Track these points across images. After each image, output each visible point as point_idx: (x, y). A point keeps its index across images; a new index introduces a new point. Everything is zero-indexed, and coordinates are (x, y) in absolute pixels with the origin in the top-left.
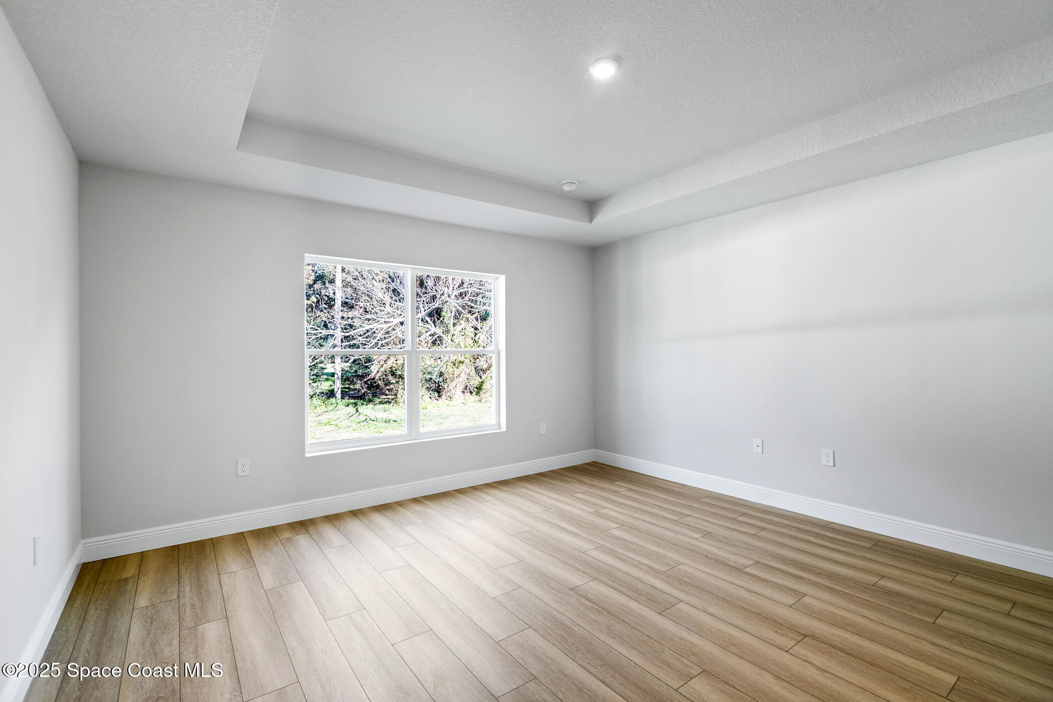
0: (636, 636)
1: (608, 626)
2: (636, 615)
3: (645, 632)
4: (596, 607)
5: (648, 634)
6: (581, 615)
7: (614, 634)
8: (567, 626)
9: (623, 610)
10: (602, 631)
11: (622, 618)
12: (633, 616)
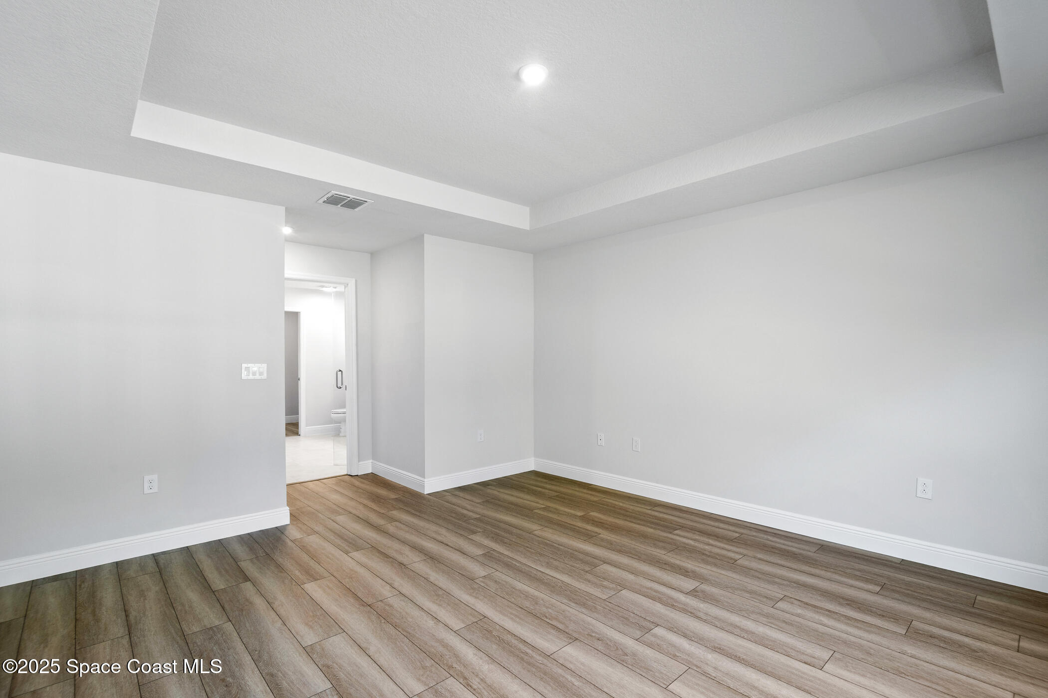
0: (514, 598)
1: (537, 604)
2: (509, 615)
3: (506, 601)
4: (548, 621)
5: (503, 600)
6: (561, 612)
7: (532, 598)
8: (573, 602)
9: (520, 619)
10: (542, 600)
11: (523, 611)
12: (511, 614)
